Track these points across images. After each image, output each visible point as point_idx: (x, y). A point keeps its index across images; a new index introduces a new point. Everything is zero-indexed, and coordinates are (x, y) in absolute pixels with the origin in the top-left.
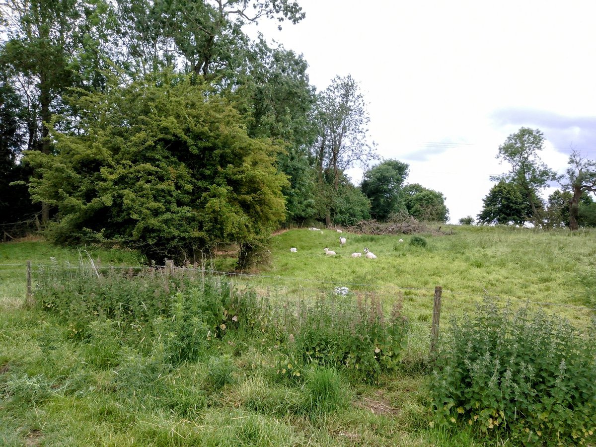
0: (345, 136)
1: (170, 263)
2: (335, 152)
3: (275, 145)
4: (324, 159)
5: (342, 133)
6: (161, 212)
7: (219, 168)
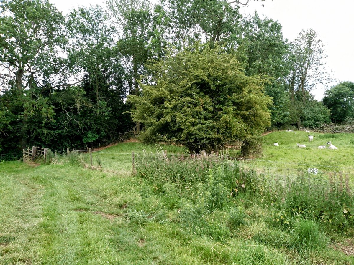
0: (310, 69)
1: (203, 152)
2: (303, 79)
3: (262, 79)
4: (295, 85)
5: (307, 67)
6: (196, 124)
7: (228, 96)
